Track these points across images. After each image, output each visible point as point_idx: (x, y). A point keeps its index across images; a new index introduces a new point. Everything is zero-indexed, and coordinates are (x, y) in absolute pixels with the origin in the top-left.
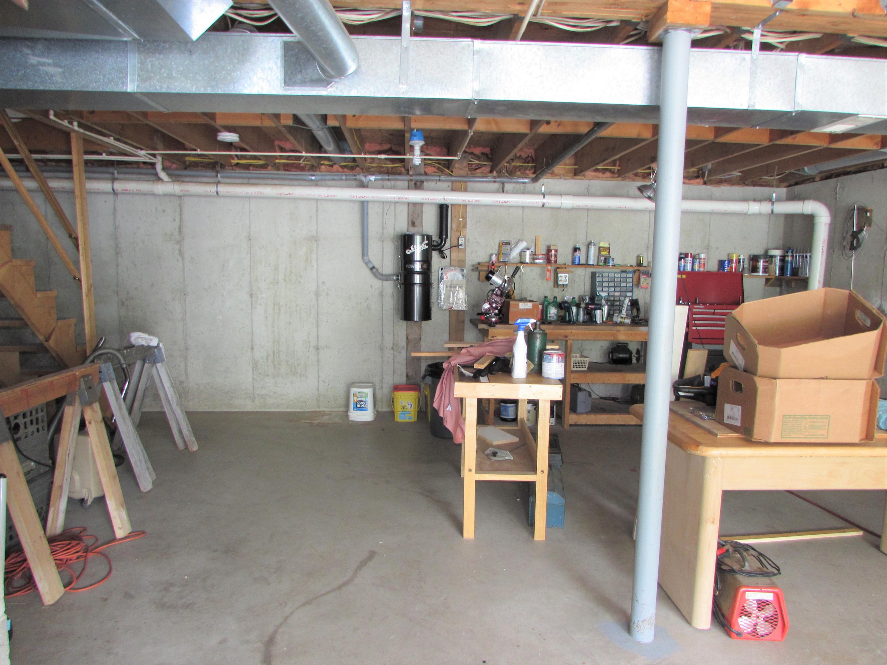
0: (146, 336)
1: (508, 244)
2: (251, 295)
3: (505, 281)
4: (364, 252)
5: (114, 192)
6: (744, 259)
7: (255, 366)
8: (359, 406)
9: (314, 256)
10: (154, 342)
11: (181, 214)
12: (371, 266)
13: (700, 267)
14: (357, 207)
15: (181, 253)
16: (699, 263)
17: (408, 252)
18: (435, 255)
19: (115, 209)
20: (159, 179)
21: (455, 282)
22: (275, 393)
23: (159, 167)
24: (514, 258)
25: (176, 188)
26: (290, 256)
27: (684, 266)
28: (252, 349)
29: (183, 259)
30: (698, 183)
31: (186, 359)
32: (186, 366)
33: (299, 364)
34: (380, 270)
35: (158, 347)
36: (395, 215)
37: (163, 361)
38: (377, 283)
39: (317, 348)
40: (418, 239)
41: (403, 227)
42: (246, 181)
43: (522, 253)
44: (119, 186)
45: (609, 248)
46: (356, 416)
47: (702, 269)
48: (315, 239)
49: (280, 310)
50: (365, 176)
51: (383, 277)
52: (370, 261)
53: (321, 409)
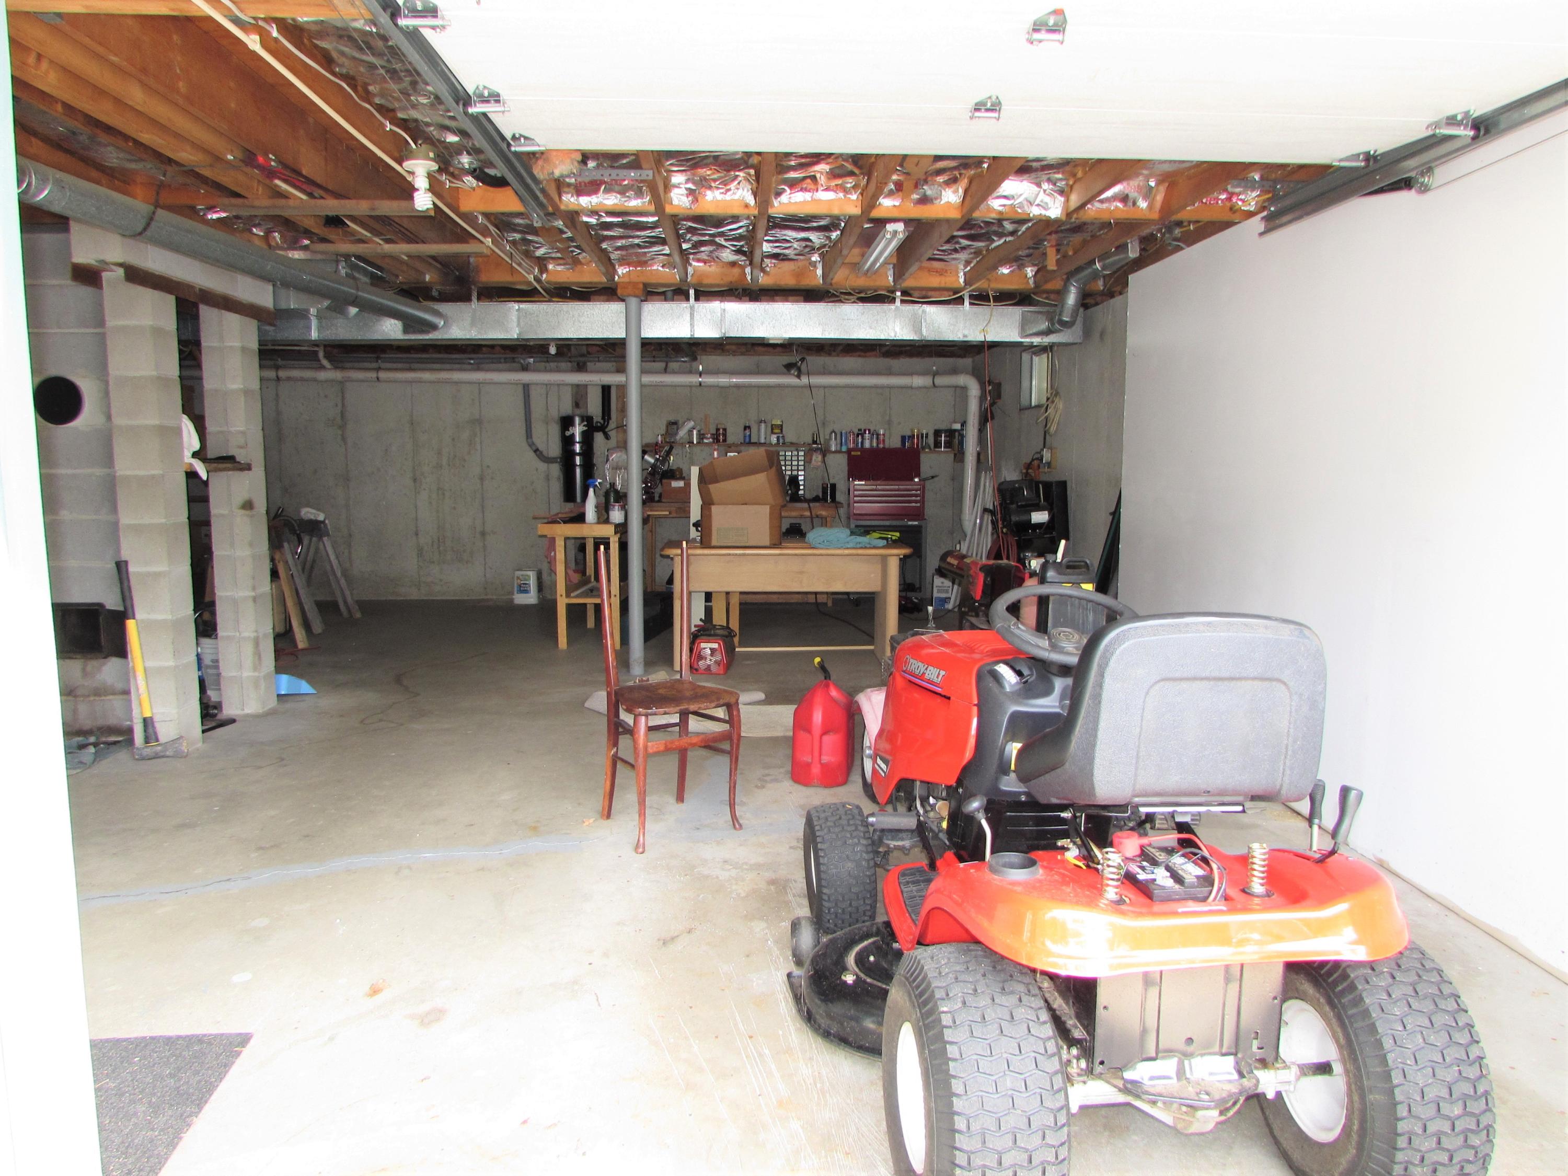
0: (314, 511)
1: (675, 423)
2: (415, 480)
3: (657, 460)
4: (529, 434)
5: (278, 379)
6: (927, 434)
7: (420, 552)
8: (523, 589)
9: (478, 439)
10: (321, 517)
11: (343, 398)
12: (534, 448)
13: (878, 444)
14: (520, 389)
15: (344, 439)
16: (877, 439)
17: (568, 433)
18: (599, 437)
19: (277, 395)
20: (322, 367)
21: (620, 464)
22: (441, 580)
23: (321, 354)
24: (682, 438)
25: (337, 375)
26: (453, 439)
27: (862, 443)
28: (417, 534)
29: (345, 443)
30: (876, 356)
31: (349, 546)
32: (350, 553)
33: (464, 551)
34: (545, 453)
35: (323, 522)
36: (559, 397)
37: (328, 535)
38: (542, 466)
39: (483, 534)
40: (577, 420)
41: (567, 408)
42: (407, 366)
43: (690, 432)
44: (282, 374)
45: (782, 426)
46: (521, 599)
47: (881, 446)
48: (478, 422)
49: (444, 494)
50: (524, 359)
51: (548, 460)
52: (533, 444)
53: (488, 597)
